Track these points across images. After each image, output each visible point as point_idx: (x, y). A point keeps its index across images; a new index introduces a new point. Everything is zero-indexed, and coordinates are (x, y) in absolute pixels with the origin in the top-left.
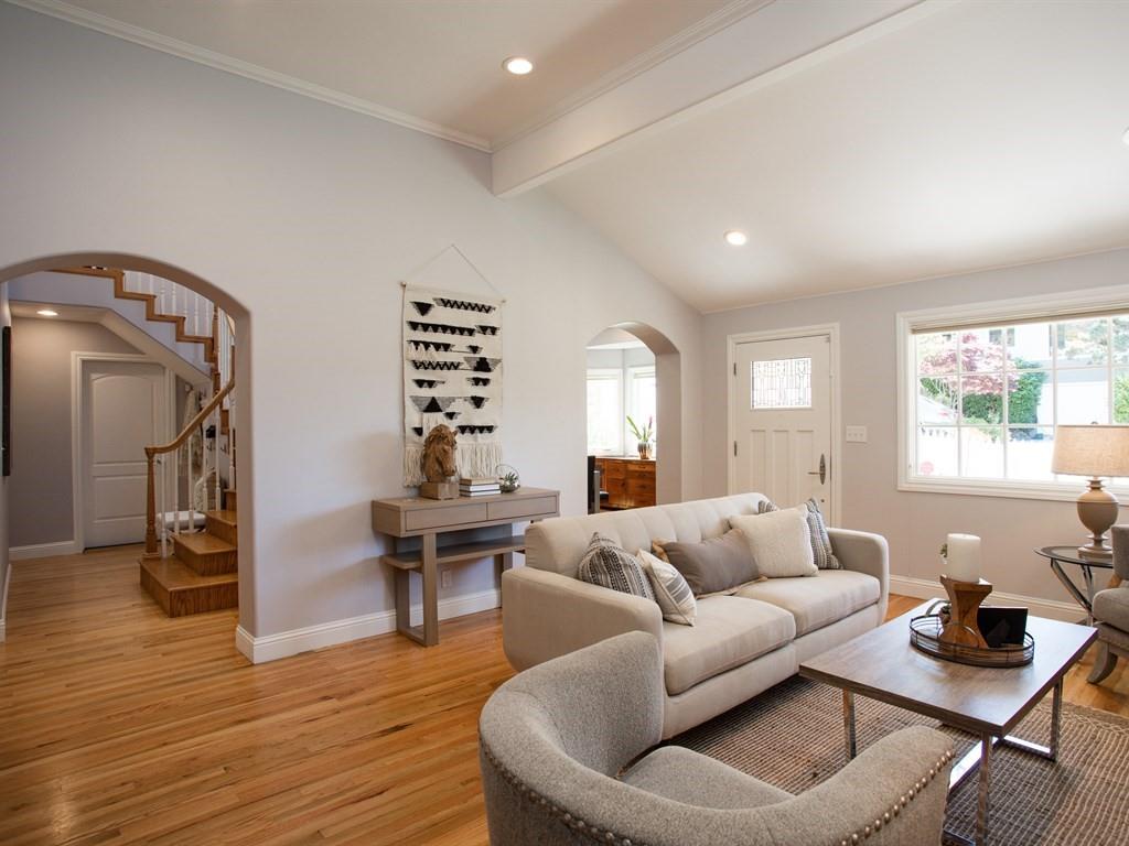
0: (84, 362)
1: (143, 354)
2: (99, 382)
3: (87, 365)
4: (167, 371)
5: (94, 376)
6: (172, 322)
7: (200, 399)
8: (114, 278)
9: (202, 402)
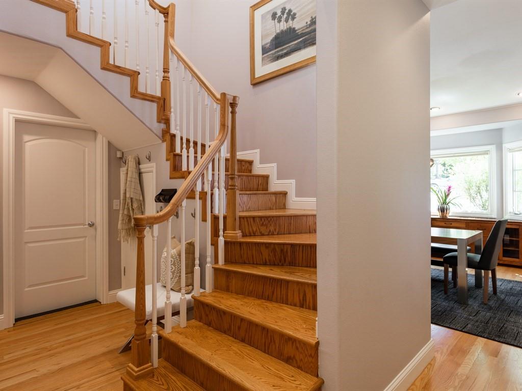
0: (18, 122)
1: (76, 117)
2: (33, 145)
3: (21, 125)
4: (100, 137)
5: (26, 138)
6: (128, 75)
7: (139, 164)
8: (66, 12)
9: (141, 166)
